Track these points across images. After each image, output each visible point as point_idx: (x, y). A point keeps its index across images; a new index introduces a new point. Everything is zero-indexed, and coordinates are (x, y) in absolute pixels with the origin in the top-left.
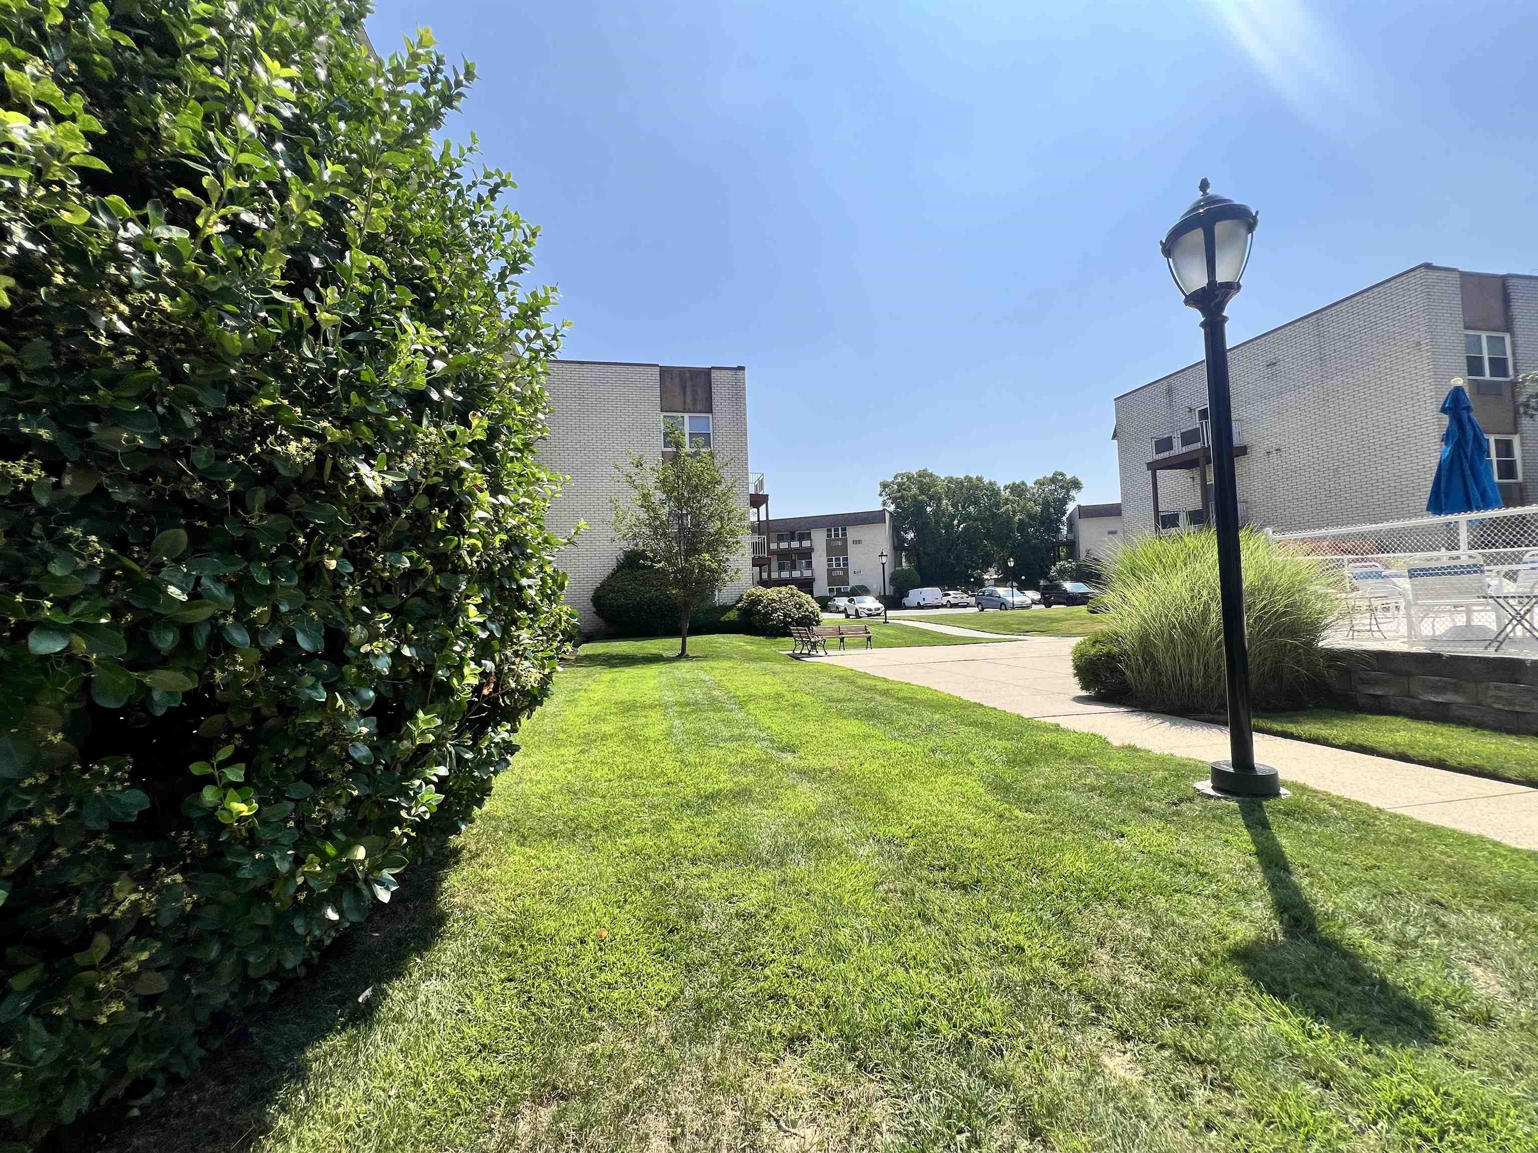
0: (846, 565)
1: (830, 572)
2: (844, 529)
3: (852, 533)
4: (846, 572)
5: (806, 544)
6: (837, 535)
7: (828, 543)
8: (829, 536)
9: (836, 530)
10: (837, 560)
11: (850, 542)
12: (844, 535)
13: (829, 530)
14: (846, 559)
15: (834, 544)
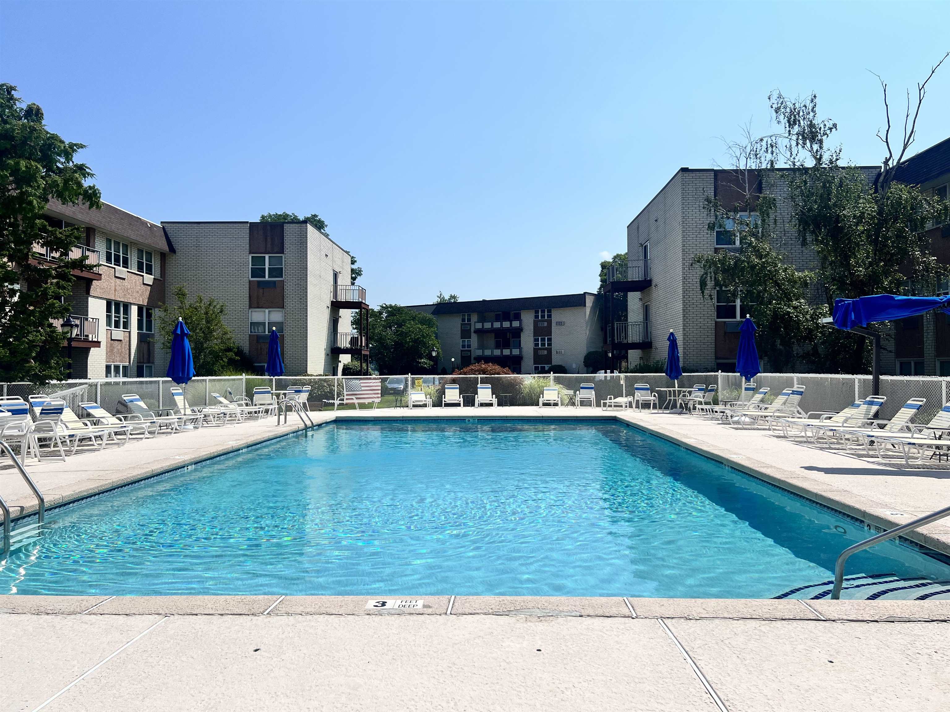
0: (550, 344)
1: (536, 351)
2: (549, 311)
3: (557, 315)
4: (550, 351)
5: (516, 324)
6: (543, 316)
7: (536, 323)
8: (537, 317)
9: (543, 312)
10: (543, 340)
11: (553, 324)
12: (550, 316)
13: (537, 312)
14: (550, 340)
15: (540, 324)
